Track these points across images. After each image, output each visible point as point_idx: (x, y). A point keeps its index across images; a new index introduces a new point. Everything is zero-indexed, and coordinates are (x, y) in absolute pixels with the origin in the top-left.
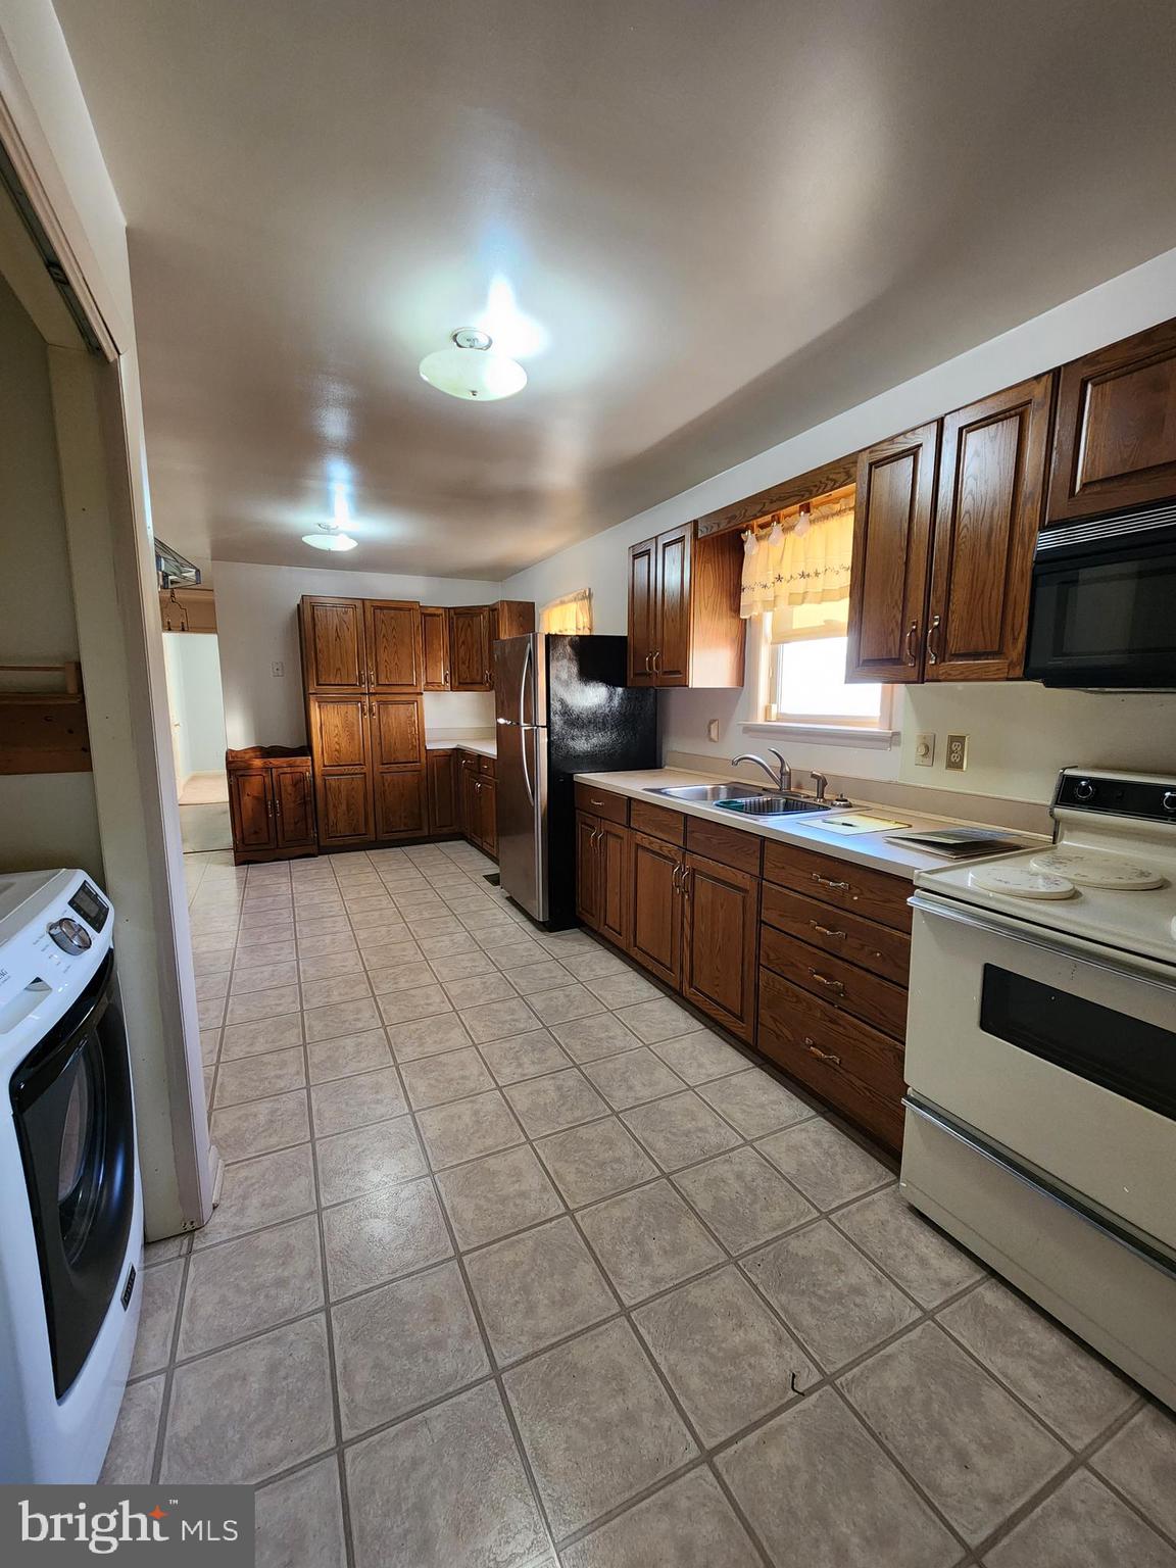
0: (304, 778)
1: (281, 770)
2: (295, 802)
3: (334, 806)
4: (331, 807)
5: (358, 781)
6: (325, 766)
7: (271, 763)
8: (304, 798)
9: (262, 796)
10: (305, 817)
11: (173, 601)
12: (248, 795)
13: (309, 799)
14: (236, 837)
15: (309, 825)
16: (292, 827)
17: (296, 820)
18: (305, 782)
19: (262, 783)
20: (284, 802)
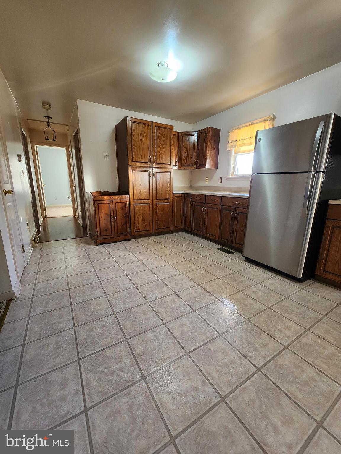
0: (125, 205)
1: (116, 201)
2: (122, 216)
3: (137, 218)
4: (136, 219)
5: (147, 208)
6: (134, 200)
7: (113, 198)
8: (126, 214)
9: (109, 213)
10: (126, 223)
11: (49, 126)
12: (103, 213)
13: (128, 215)
14: (97, 232)
15: (128, 226)
16: (121, 227)
17: (122, 224)
18: (126, 207)
19: (109, 207)
20: (118, 216)
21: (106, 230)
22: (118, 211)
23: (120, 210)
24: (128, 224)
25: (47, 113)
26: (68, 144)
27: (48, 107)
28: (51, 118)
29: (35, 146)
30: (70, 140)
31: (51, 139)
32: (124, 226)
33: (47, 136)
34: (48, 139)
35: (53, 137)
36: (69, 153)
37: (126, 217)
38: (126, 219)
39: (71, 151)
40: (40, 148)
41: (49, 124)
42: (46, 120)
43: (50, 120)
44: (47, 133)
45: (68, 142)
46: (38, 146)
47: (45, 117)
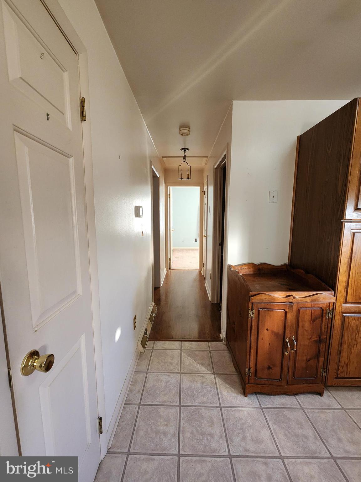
0: (323, 314)
2: (311, 339)
3: (349, 346)
4: (345, 348)
6: (347, 302)
7: (294, 298)
8: (320, 335)
9: (281, 331)
10: (318, 355)
11: (184, 162)
12: (267, 330)
13: (324, 337)
14: (249, 369)
15: (321, 364)
16: (304, 364)
17: (308, 358)
18: (324, 319)
19: (283, 318)
20: (300, 338)
21: (269, 368)
22: (303, 327)
23: (307, 325)
24: (322, 359)
25: (185, 143)
26: (203, 181)
27: (186, 131)
28: (188, 149)
29: (169, 187)
30: (208, 176)
31: (185, 177)
32: (312, 362)
33: (181, 174)
34: (182, 178)
35: (188, 174)
36: (203, 193)
37: (320, 341)
38: (319, 347)
39: (206, 190)
40: (173, 190)
41: (185, 159)
42: (182, 153)
43: (188, 153)
44: (181, 170)
45: (203, 179)
46: (171, 187)
47: (182, 149)
